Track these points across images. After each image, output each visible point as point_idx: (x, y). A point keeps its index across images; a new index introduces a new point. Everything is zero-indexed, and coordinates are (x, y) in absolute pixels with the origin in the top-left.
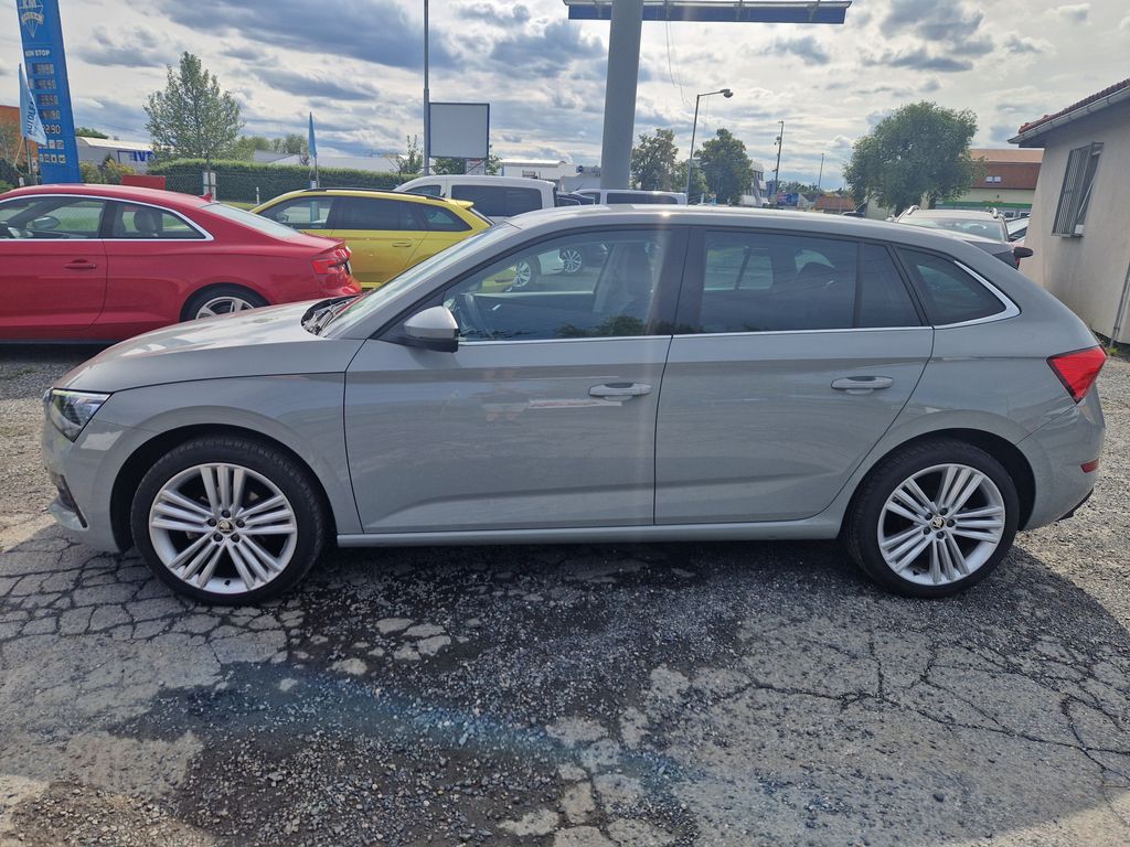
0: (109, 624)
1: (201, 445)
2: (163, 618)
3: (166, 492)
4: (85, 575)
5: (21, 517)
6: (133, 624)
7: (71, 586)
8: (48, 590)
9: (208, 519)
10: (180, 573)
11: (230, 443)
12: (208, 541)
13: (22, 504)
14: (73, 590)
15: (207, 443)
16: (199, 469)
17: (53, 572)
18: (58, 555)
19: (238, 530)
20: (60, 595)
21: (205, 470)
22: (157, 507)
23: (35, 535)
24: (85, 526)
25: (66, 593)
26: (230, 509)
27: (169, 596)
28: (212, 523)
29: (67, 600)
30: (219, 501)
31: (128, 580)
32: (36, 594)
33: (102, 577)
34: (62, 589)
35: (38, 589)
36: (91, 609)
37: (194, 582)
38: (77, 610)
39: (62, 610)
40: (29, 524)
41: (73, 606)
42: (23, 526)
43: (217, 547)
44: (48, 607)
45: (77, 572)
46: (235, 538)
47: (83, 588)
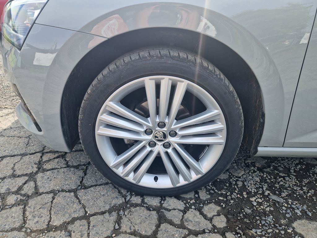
0: (67, 219)
1: (146, 55)
2: (110, 211)
3: (111, 104)
4: (45, 158)
5: (6, 111)
6: (86, 217)
7: (35, 170)
8: (18, 173)
9: (145, 128)
10: (120, 171)
11: (176, 54)
12: (144, 147)
13: (8, 103)
14: (37, 173)
15: (153, 53)
16: (143, 81)
17: (23, 155)
18: (26, 140)
19: (170, 139)
20: (27, 178)
21: (149, 83)
22: (103, 117)
23: (13, 123)
24: (40, 130)
25: (32, 176)
26: (167, 121)
27: (107, 184)
28: (148, 132)
29: (32, 184)
30: (158, 112)
31: (75, 164)
32: (10, 177)
33: (57, 160)
34: (29, 172)
35: (11, 172)
36: (51, 195)
37: (131, 178)
38: (39, 198)
39: (28, 197)
40: (10, 116)
41: (37, 193)
42: (7, 117)
43: (151, 152)
44: (17, 192)
45: (39, 155)
46: (167, 145)
47: (44, 170)
